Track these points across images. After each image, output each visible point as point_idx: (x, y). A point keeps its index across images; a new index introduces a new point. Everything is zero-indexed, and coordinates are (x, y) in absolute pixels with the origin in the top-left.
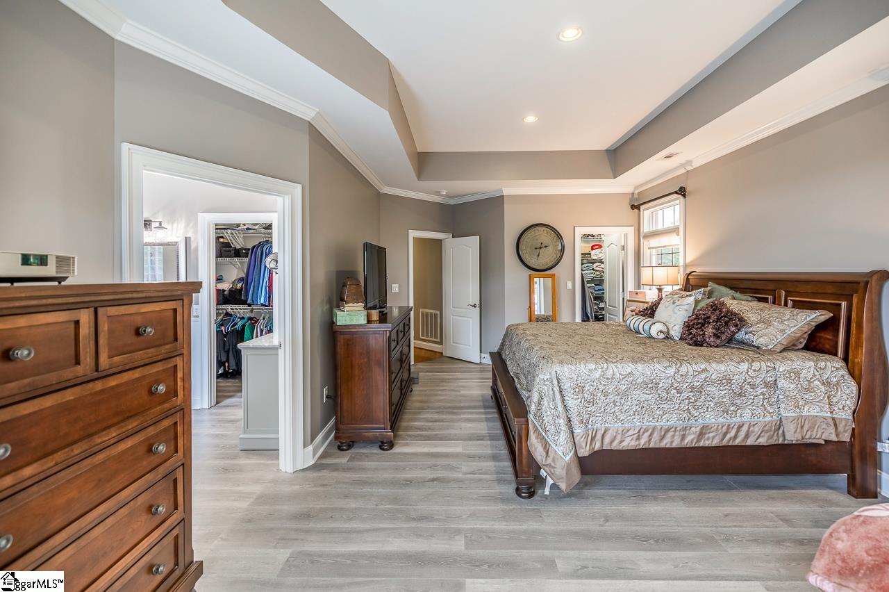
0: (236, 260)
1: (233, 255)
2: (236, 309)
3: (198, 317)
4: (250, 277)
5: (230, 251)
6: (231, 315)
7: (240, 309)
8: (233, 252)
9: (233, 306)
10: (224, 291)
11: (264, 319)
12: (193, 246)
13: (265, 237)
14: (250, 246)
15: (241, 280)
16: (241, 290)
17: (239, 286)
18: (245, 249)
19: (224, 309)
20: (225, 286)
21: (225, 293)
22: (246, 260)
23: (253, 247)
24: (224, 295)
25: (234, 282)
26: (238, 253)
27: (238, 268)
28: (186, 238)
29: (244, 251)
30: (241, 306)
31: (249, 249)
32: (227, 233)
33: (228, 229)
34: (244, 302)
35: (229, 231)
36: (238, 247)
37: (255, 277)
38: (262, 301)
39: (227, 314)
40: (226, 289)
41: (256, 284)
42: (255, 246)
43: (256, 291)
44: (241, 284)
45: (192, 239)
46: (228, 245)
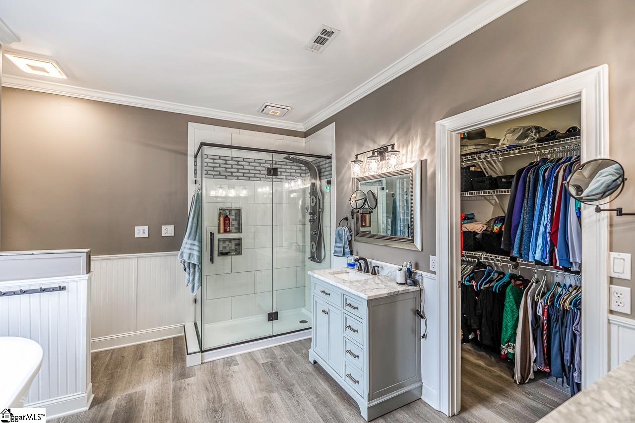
0: (492, 194)
1: (488, 186)
2: (492, 260)
3: (434, 273)
4: (514, 218)
5: (484, 182)
6: (484, 266)
7: (498, 260)
8: (487, 182)
9: (488, 256)
10: (475, 233)
11: (537, 282)
12: (430, 172)
13: (540, 154)
14: (513, 171)
15: (500, 220)
16: (500, 234)
17: (496, 228)
18: (505, 177)
19: (476, 257)
20: (477, 227)
21: (477, 236)
22: (508, 193)
23: (520, 172)
24: (475, 239)
25: (488, 223)
26: (495, 183)
27: (495, 205)
28: (421, 162)
29: (503, 180)
30: (499, 257)
31: (512, 176)
32: (480, 158)
33: (480, 152)
34: (507, 253)
35: (482, 155)
36: (494, 176)
37: (525, 216)
38: (538, 256)
39: (480, 265)
40: (478, 231)
41: (526, 228)
42: (523, 169)
43: (525, 238)
44: (499, 226)
45: (428, 162)
46: (481, 174)
